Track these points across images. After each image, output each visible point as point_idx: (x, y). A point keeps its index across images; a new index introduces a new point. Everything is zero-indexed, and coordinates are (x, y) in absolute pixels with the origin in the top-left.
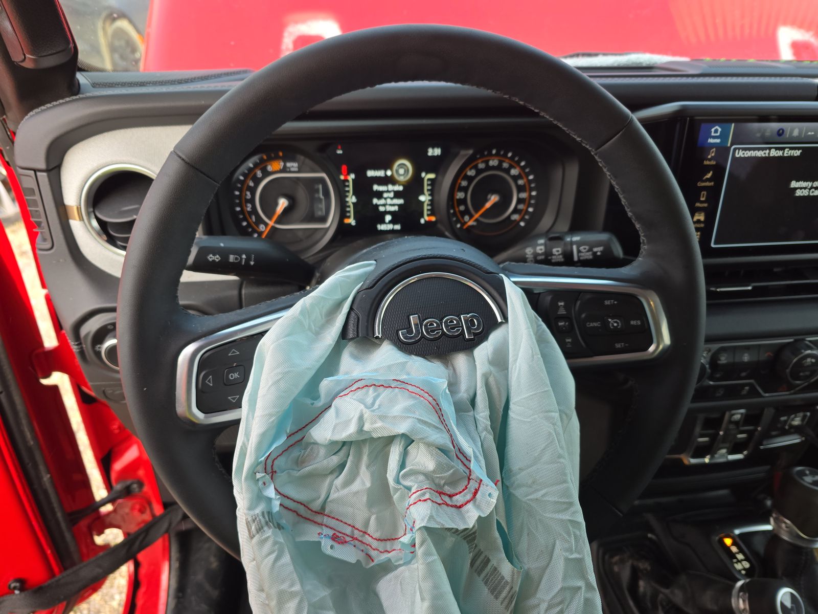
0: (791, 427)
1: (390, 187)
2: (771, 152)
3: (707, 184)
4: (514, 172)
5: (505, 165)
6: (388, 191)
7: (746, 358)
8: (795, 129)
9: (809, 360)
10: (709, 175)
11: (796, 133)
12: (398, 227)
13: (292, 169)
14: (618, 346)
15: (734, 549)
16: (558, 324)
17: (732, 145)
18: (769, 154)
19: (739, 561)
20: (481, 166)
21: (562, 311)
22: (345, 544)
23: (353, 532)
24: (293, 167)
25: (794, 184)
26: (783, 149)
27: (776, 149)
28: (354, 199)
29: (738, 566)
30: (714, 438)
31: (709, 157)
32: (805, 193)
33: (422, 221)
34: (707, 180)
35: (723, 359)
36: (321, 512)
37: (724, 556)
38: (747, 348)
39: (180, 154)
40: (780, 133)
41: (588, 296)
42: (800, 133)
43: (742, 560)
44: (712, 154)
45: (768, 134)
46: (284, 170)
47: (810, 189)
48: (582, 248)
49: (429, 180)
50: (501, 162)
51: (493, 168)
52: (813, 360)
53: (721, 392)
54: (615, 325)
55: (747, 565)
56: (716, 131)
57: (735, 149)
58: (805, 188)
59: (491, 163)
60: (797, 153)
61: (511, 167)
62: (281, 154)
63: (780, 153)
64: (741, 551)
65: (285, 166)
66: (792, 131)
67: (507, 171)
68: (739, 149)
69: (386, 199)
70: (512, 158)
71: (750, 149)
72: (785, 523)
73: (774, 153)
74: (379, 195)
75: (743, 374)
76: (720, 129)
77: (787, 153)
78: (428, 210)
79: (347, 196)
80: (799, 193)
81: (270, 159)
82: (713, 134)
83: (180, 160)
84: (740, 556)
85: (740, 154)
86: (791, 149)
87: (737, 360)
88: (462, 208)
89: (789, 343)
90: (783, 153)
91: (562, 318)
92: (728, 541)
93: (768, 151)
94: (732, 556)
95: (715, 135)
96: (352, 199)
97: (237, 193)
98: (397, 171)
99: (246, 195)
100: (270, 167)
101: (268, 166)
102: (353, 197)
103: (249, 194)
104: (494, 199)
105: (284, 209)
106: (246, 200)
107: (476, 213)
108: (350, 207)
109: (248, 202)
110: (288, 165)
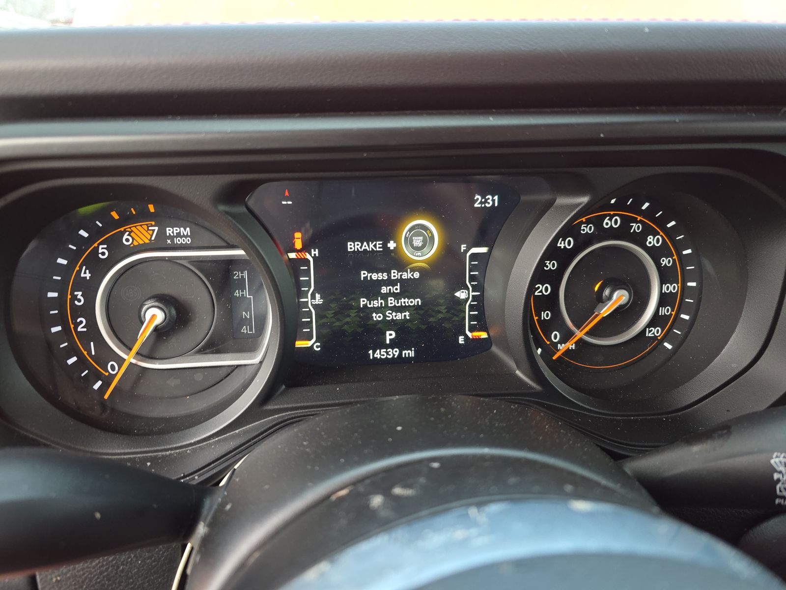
1: (395, 274)
5: (636, 227)
6: (390, 282)
12: (410, 353)
13: (178, 241)
24: (179, 235)
28: (318, 300)
33: (461, 340)
46: (161, 243)
49: (474, 257)
50: (626, 221)
51: (611, 233)
59: (607, 223)
61: (648, 231)
62: (151, 208)
65: (162, 234)
67: (639, 239)
69: (385, 297)
70: (649, 214)
74: (372, 289)
78: (472, 318)
79: (304, 294)
81: (127, 220)
88: (548, 315)
96: (313, 300)
97: (52, 295)
98: (409, 241)
99: (74, 298)
100: (126, 236)
101: (123, 233)
102: (318, 296)
103: (79, 294)
104: (619, 298)
105: (156, 329)
106: (74, 308)
107: (578, 327)
108: (309, 314)
109: (77, 312)
110: (169, 231)
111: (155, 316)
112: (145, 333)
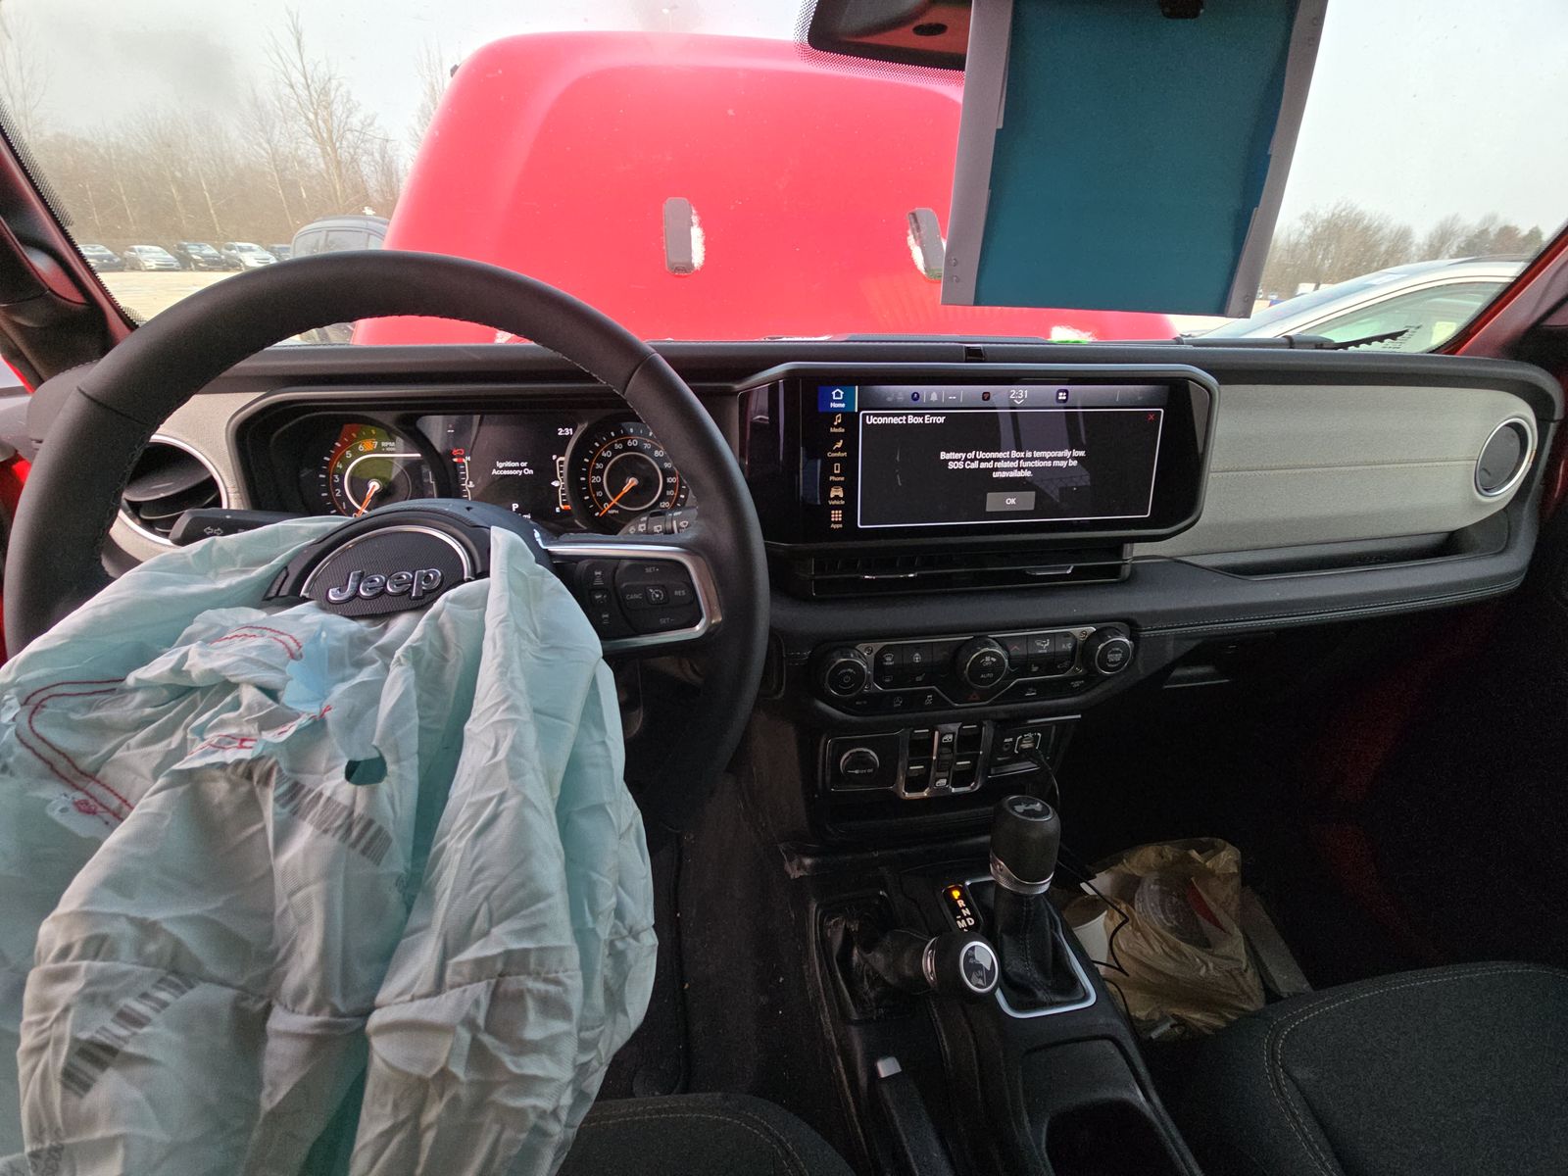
0: (1022, 751)
2: (926, 419)
3: (839, 454)
4: (657, 453)
5: (647, 446)
7: (917, 658)
8: (932, 393)
9: (987, 659)
10: (839, 445)
11: (934, 397)
13: (389, 449)
14: (663, 621)
15: (961, 903)
16: (594, 598)
17: (860, 410)
18: (906, 420)
19: (964, 918)
20: (618, 446)
21: (598, 582)
22: (91, 815)
23: (120, 808)
24: (388, 446)
25: (943, 455)
26: (923, 415)
27: (915, 415)
28: (471, 485)
29: (962, 924)
30: (928, 763)
31: (836, 423)
32: (960, 465)
33: (558, 509)
34: (837, 450)
35: (889, 661)
36: (91, 776)
37: (947, 912)
38: (917, 647)
39: (83, 389)
40: (916, 397)
41: (627, 563)
42: (939, 396)
43: (968, 916)
44: (838, 420)
45: (900, 398)
46: (379, 450)
47: (965, 461)
48: (681, 524)
49: (561, 463)
50: (642, 443)
51: (633, 449)
52: (994, 660)
53: (898, 703)
54: (657, 596)
55: (971, 922)
56: (838, 394)
57: (864, 415)
58: (959, 460)
59: (630, 443)
60: (942, 420)
61: (654, 448)
62: (373, 432)
63: (920, 420)
64: (968, 905)
65: (379, 445)
66: (929, 397)
67: (650, 453)
68: (870, 415)
70: (654, 438)
71: (883, 415)
72: (1000, 864)
73: (911, 420)
75: (919, 679)
76: (842, 393)
77: (928, 420)
78: (563, 497)
79: (464, 482)
80: (951, 465)
81: (360, 438)
82: (834, 398)
83: (82, 396)
84: (966, 912)
85: (871, 421)
86: (932, 415)
87: (906, 661)
88: (599, 494)
89: (967, 640)
90: (923, 420)
91: (599, 589)
92: (956, 894)
93: (904, 418)
94: (957, 910)
95: (837, 399)
96: (469, 485)
97: (324, 476)
99: (334, 478)
100: (360, 446)
101: (358, 445)
102: (471, 483)
103: (336, 476)
104: (632, 482)
105: (376, 493)
106: (334, 484)
107: (614, 498)
108: (466, 493)
109: (336, 486)
110: (383, 444)
111: (374, 486)
112: (370, 494)
